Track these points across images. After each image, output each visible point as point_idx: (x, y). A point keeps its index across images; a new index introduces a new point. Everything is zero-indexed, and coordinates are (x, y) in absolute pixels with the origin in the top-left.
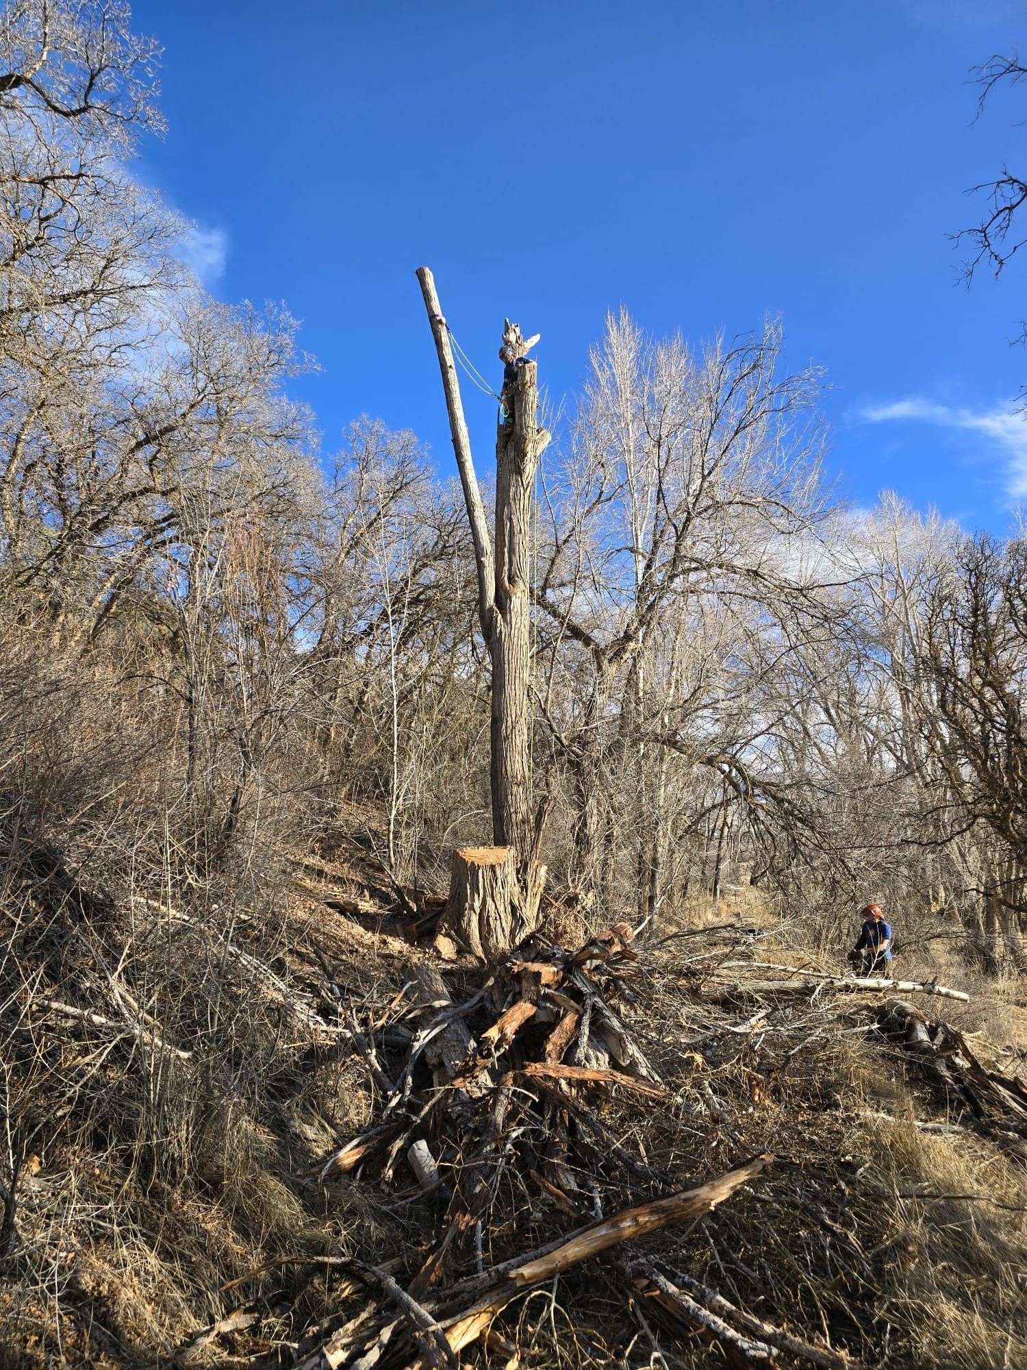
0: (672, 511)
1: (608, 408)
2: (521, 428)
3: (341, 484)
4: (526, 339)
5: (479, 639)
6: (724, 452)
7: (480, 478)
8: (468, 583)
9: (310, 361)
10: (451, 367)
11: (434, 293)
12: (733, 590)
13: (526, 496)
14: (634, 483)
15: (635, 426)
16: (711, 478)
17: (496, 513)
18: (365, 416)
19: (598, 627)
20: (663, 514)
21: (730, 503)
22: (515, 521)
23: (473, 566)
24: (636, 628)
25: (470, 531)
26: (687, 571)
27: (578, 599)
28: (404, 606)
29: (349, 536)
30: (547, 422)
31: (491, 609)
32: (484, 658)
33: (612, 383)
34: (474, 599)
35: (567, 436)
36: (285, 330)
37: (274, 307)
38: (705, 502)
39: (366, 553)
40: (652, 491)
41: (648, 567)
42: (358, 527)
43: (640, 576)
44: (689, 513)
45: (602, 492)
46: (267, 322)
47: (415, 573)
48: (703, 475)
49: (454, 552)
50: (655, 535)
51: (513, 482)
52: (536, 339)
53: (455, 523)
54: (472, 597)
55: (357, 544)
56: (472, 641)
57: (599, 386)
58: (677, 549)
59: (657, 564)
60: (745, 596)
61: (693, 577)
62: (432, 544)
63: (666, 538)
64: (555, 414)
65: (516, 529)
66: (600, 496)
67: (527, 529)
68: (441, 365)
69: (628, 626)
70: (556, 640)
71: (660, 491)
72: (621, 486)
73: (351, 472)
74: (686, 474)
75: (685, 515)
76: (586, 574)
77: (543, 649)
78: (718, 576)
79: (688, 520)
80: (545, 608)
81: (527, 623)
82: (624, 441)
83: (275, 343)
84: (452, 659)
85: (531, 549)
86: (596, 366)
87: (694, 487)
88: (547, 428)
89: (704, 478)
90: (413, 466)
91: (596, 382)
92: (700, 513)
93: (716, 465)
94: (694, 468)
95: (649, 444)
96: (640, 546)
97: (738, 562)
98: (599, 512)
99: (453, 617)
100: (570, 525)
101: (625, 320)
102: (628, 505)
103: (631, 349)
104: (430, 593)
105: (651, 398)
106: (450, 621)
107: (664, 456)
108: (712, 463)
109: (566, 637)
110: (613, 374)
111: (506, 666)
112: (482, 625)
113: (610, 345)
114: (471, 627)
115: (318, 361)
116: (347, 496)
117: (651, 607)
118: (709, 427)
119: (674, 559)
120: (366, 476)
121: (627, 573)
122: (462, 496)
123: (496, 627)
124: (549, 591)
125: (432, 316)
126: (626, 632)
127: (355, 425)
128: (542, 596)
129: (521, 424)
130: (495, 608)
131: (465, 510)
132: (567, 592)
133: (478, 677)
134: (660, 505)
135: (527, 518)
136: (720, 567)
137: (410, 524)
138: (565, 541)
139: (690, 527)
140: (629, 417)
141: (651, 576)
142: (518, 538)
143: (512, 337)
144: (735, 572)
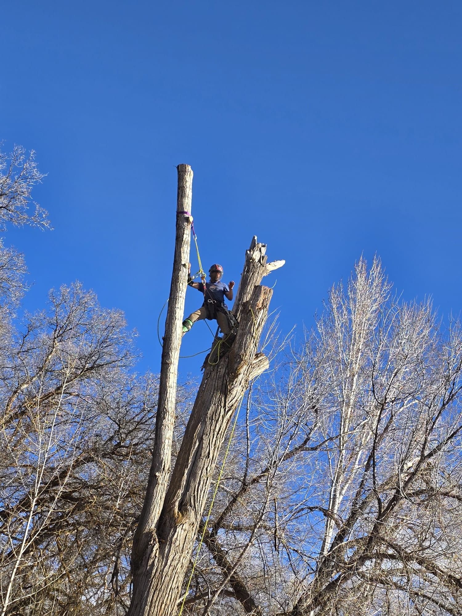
0: (380, 483)
1: (337, 353)
2: (240, 348)
3: (28, 346)
4: (269, 261)
5: (125, 563)
6: (452, 436)
7: (180, 382)
8: (132, 493)
9: (40, 215)
10: (184, 265)
11: (189, 192)
12: (429, 595)
13: (225, 420)
14: (346, 439)
15: (361, 380)
16: (431, 460)
17: (187, 428)
18: (78, 284)
19: (265, 590)
20: (369, 484)
21: (446, 494)
22: (206, 442)
23: (144, 476)
24: (309, 607)
25: (153, 436)
26: (382, 556)
27: (251, 550)
28: (52, 499)
29: (18, 404)
30: (269, 348)
31: (150, 534)
32: (123, 588)
33: (348, 328)
34: (133, 515)
35: (285, 368)
36: (25, 178)
37: (21, 154)
38: (418, 484)
39: (29, 428)
40: (362, 454)
41: (340, 538)
42: (31, 396)
43: (328, 546)
44: (398, 492)
45: (308, 439)
46: (9, 165)
47: (78, 464)
48: (422, 455)
49: (127, 455)
50: (355, 504)
51: (215, 400)
52: (280, 264)
53: (138, 423)
54: (132, 512)
55: (23, 413)
56: (116, 562)
57: (333, 327)
58: (376, 528)
59: (350, 537)
60: (442, 606)
61: (386, 564)
62: (106, 438)
63: (367, 511)
64: (279, 343)
65: (204, 452)
66: (305, 442)
67: (216, 454)
68: (175, 261)
69: (300, 601)
70: (213, 593)
71: (372, 457)
72: (331, 439)
73: (44, 336)
74: (404, 448)
75: (394, 491)
76: (268, 524)
77: (196, 598)
78: (416, 572)
79: (396, 499)
80: (212, 550)
81: (186, 563)
82: (345, 392)
83: (9, 188)
84: (86, 577)
85: (215, 477)
86: (334, 306)
87: (410, 464)
88: (266, 354)
89: (423, 458)
90: (111, 349)
91: (330, 323)
92: (410, 495)
93: (439, 448)
94: (414, 444)
95: (371, 403)
96: (335, 512)
97: (442, 563)
98: (299, 459)
99: (103, 527)
100: (264, 463)
101: (376, 271)
102: (333, 460)
103: (375, 300)
104: (87, 493)
105: (385, 357)
106: (98, 532)
107: (384, 422)
108: (435, 445)
109: (226, 593)
110: (350, 320)
111: (147, 608)
112: (134, 548)
113: (354, 291)
114: (120, 547)
115: (48, 218)
116: (31, 360)
117: (332, 586)
118: (440, 406)
119: (371, 539)
120: (58, 345)
121: (314, 538)
122: (156, 397)
123: (149, 557)
124: (221, 531)
125: (180, 212)
126: (296, 607)
127: (65, 290)
128: (212, 535)
129: (241, 343)
130: (155, 535)
131: (155, 411)
132: (242, 538)
133: (110, 608)
134: (368, 473)
135: (220, 444)
136: (420, 563)
137: (89, 409)
138: (255, 481)
139: (396, 508)
140: (356, 367)
141: (340, 550)
142: (204, 463)
143: (256, 255)
144: (435, 574)
